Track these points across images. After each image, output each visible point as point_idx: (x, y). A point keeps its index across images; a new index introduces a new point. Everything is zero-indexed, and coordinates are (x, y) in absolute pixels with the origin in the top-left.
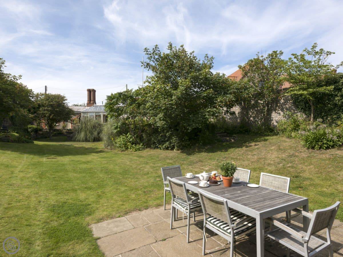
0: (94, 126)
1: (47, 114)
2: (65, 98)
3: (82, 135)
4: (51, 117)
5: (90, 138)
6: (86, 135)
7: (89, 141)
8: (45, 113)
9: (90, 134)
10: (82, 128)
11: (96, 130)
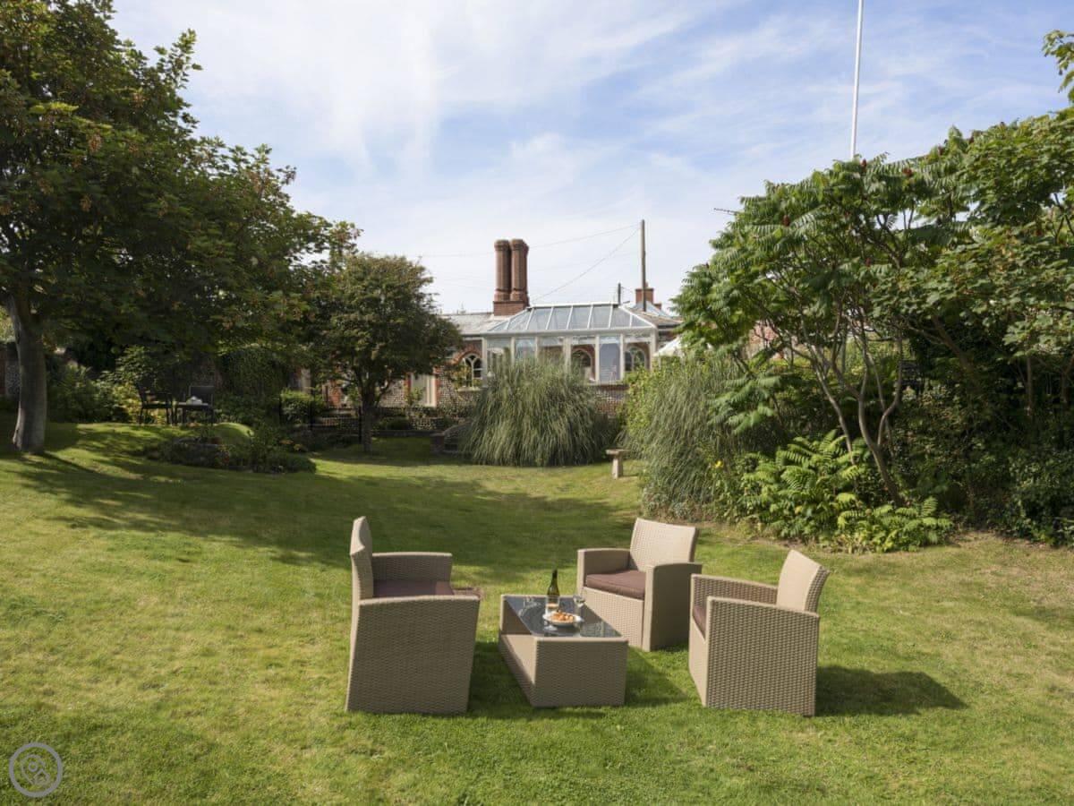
0: (551, 396)
1: (360, 342)
2: (426, 275)
3: (501, 434)
4: (374, 354)
5: (535, 447)
6: (518, 435)
7: (530, 463)
8: (349, 339)
9: (535, 433)
10: (497, 405)
11: (562, 411)
